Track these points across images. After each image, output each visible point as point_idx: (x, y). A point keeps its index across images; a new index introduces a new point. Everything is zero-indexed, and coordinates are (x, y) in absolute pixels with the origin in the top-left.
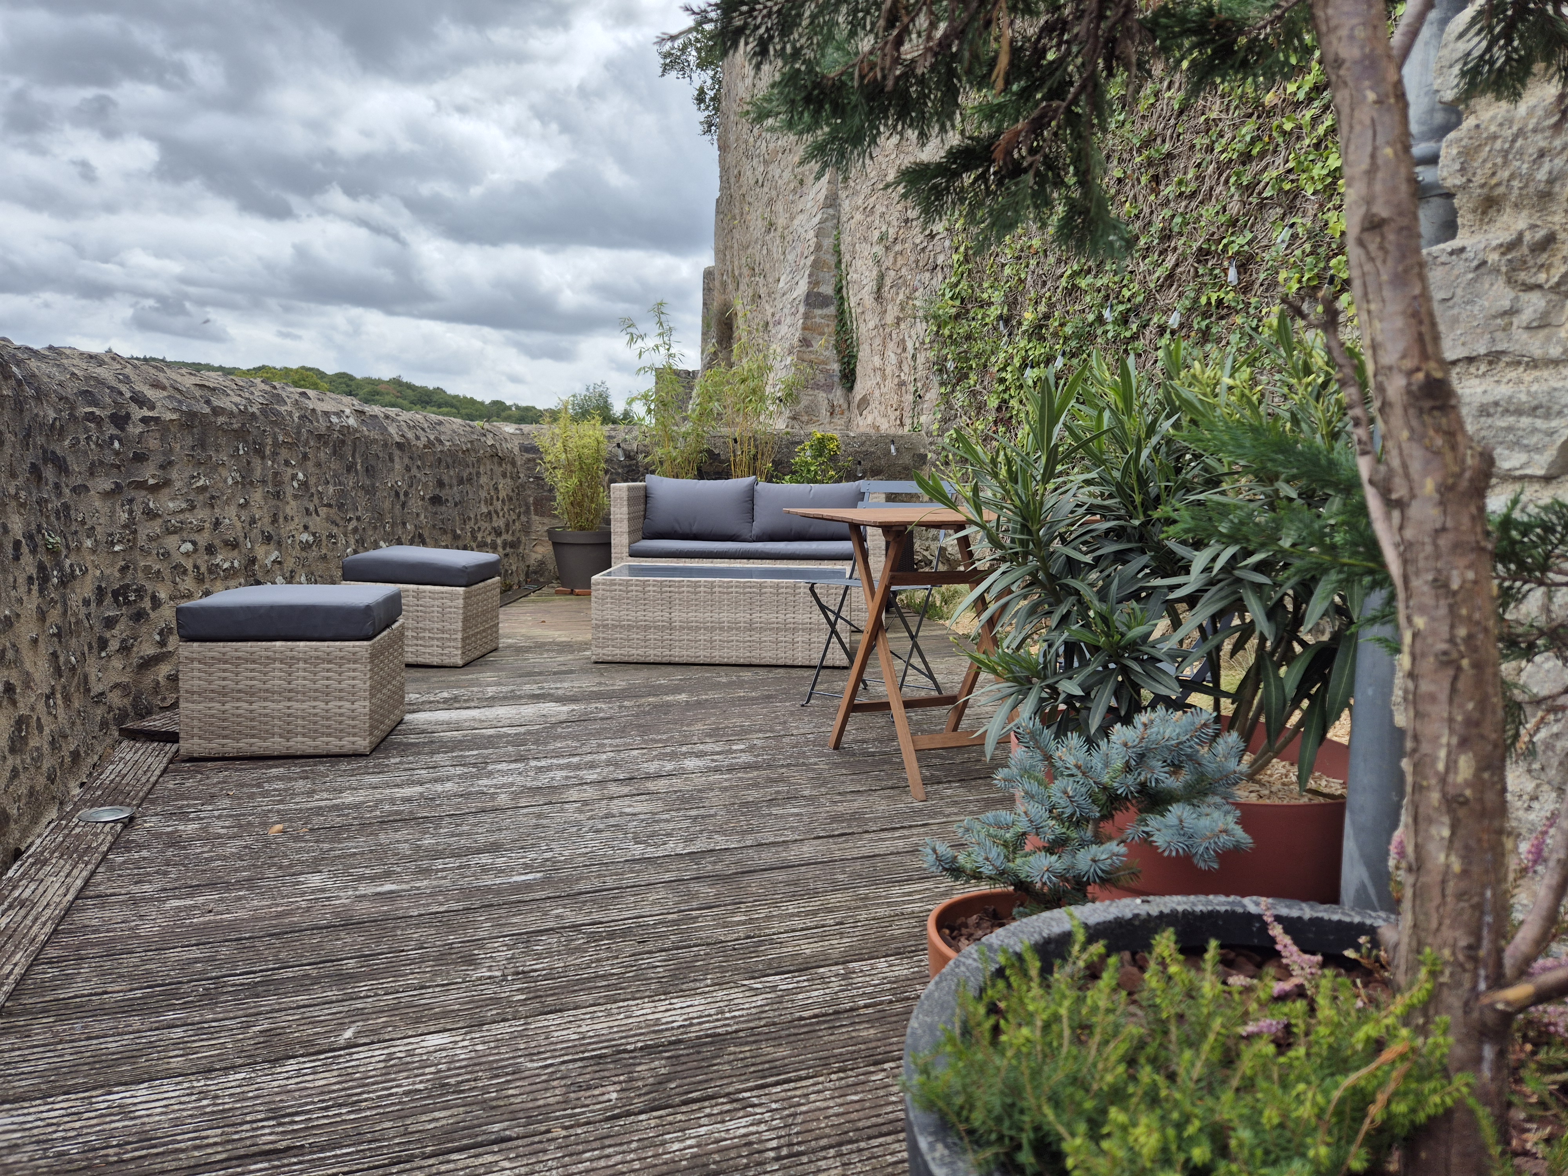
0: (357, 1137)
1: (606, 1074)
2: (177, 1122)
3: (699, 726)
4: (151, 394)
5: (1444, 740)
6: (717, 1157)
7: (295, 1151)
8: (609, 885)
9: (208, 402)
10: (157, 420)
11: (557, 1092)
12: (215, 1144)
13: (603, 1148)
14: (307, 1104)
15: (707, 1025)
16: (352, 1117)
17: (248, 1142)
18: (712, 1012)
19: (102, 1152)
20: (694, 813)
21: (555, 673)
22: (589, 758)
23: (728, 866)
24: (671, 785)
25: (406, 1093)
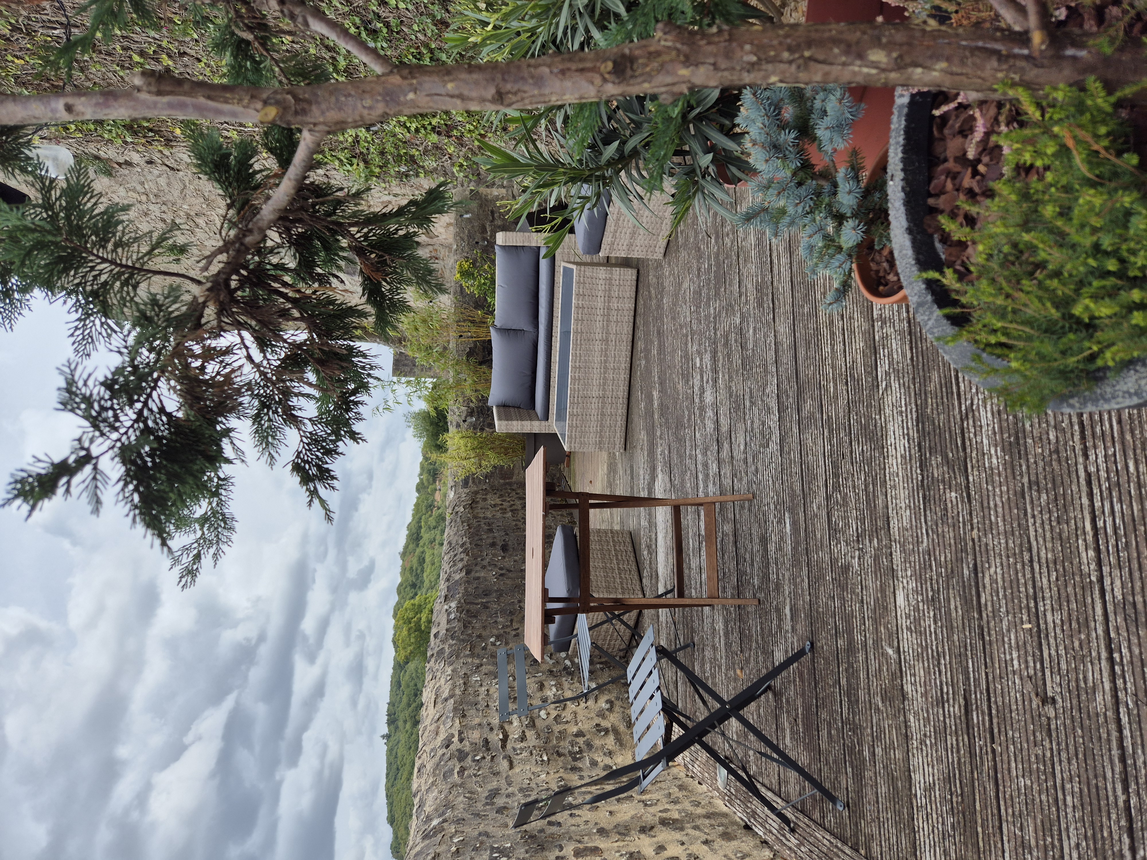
0: (962, 658)
1: (937, 497)
2: (940, 760)
3: (680, 387)
4: (442, 736)
5: (856, 69)
6: (1006, 435)
7: (967, 695)
8: (799, 471)
9: (446, 700)
10: (460, 733)
11: (946, 530)
12: (957, 740)
13: (989, 508)
14: (935, 683)
15: (910, 424)
16: (948, 657)
17: (958, 721)
18: (900, 419)
19: (955, 805)
20: (748, 404)
21: (632, 478)
22: (700, 467)
23: (791, 387)
24: (725, 415)
25: (935, 623)
